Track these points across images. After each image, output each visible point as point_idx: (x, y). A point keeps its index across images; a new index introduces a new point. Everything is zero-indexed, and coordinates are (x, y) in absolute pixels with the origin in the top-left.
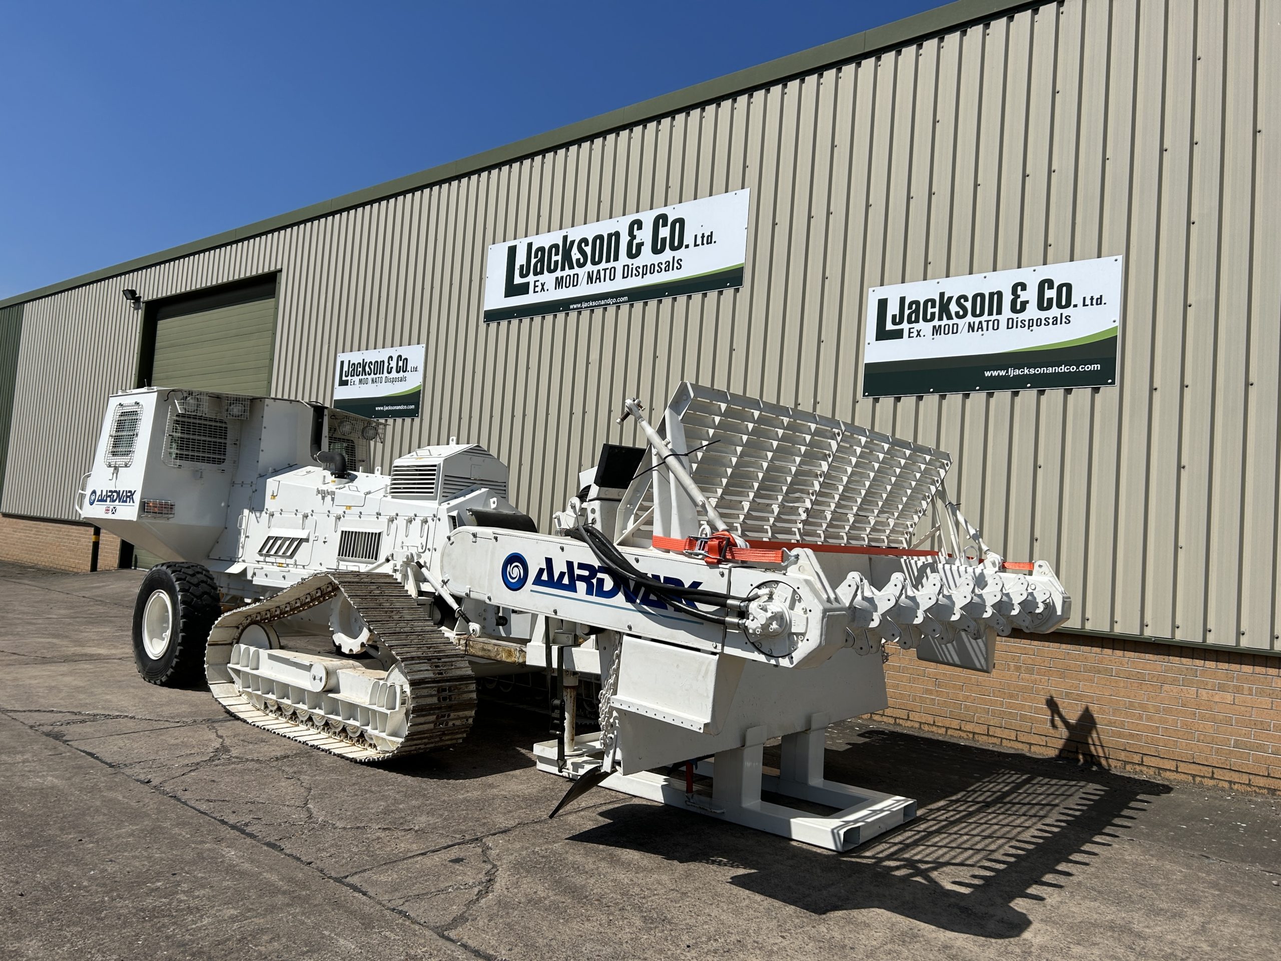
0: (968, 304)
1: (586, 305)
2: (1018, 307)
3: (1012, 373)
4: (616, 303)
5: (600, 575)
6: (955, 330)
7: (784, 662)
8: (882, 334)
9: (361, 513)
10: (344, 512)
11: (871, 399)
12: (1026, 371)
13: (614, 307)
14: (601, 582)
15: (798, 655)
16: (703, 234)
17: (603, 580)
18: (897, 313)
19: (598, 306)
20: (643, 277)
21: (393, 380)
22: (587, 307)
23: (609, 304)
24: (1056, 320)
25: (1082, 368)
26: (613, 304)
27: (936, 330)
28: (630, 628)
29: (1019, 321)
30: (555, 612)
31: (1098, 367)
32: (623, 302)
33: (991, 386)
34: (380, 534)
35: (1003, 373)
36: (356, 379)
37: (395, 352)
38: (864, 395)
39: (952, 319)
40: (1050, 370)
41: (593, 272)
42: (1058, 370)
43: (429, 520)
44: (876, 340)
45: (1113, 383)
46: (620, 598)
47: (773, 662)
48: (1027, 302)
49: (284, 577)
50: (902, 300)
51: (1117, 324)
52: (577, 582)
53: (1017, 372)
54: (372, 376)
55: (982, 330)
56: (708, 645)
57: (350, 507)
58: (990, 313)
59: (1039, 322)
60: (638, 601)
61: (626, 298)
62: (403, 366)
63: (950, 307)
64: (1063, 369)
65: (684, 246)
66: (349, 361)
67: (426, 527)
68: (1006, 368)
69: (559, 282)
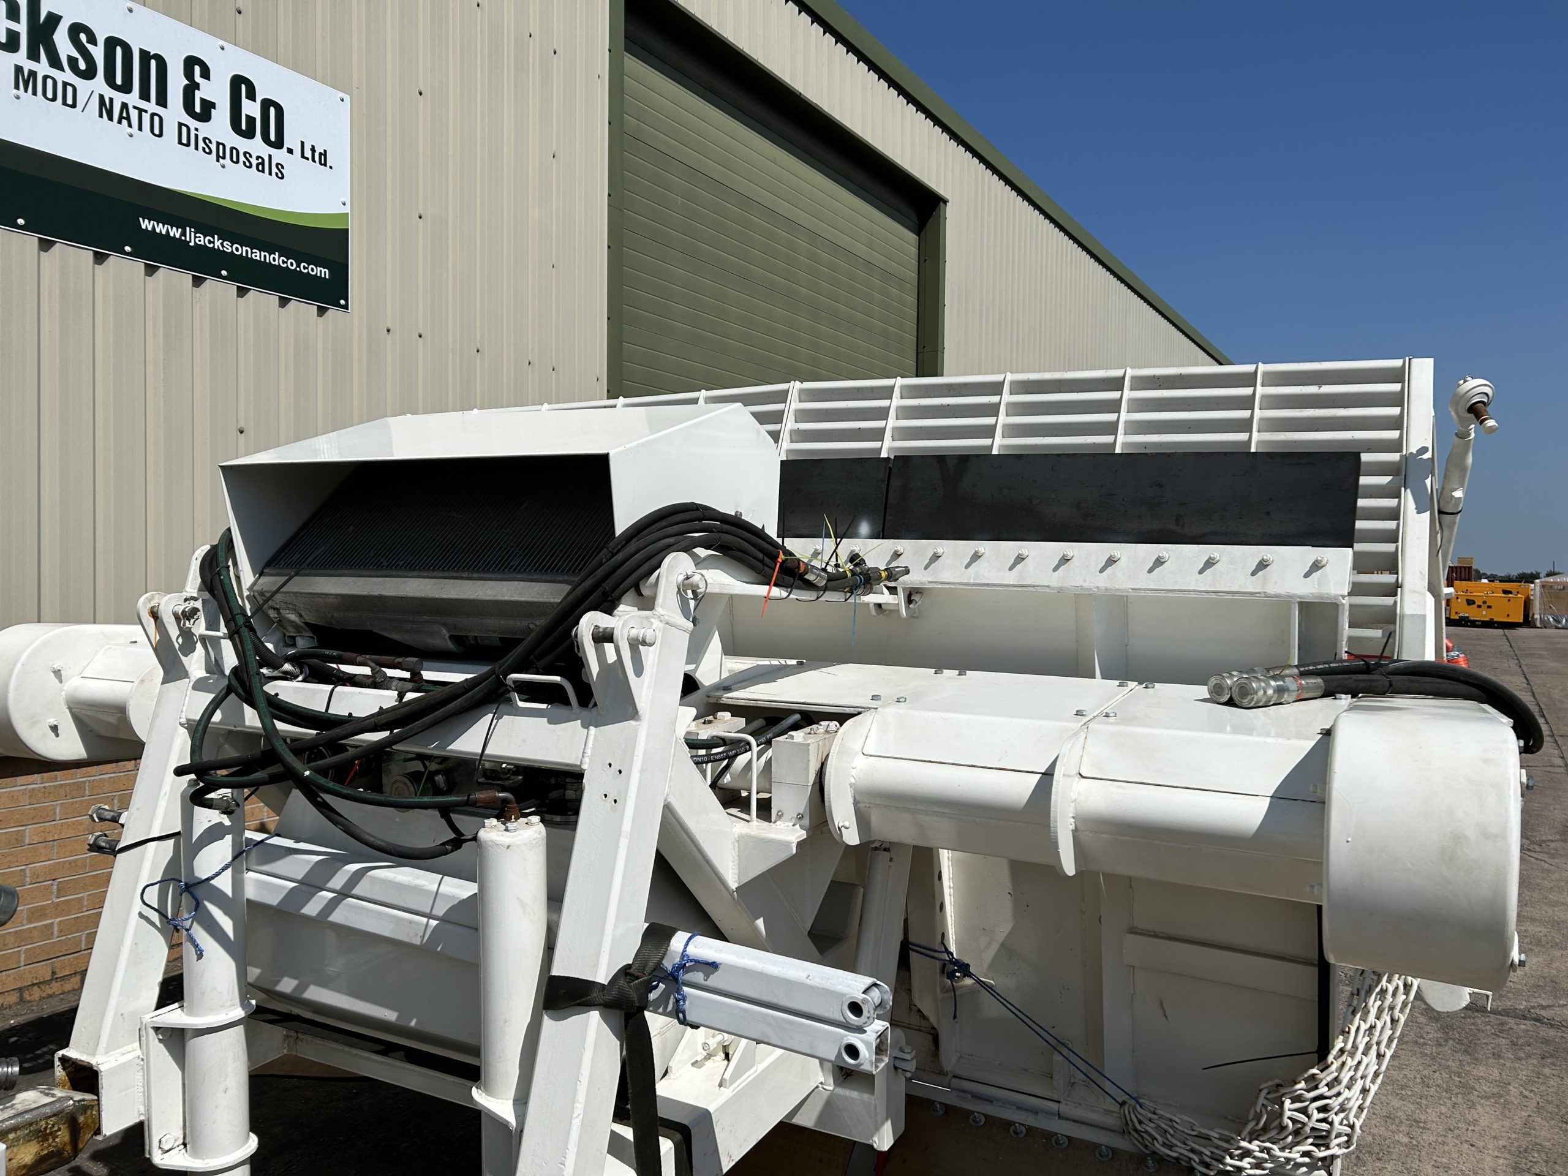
0: (98, 53)
12: (218, 244)
24: (263, 163)
25: (305, 268)
35: (175, 232)
40: (257, 255)
53: (202, 240)
55: (130, 126)
64: (276, 259)
68: (181, 225)
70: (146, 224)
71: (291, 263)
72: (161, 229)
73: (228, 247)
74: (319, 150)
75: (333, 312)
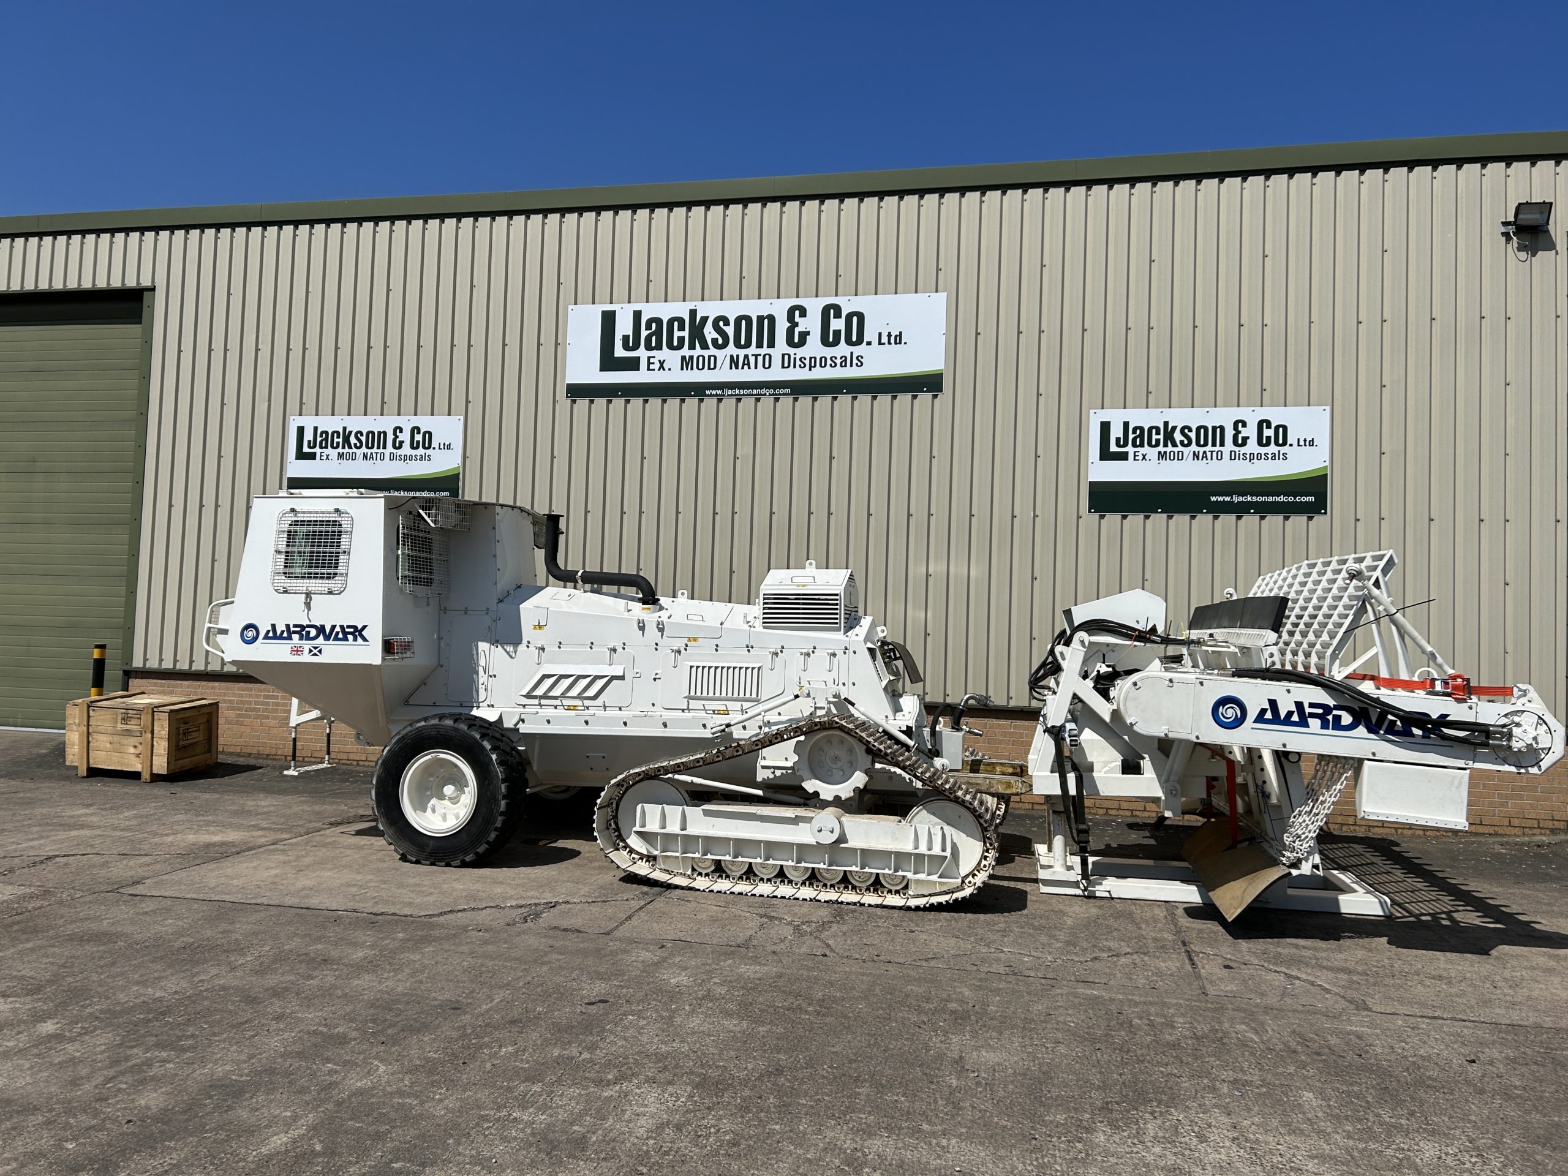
1: (730, 392)
2: (1240, 442)
3: (1237, 499)
4: (773, 395)
5: (1335, 712)
6: (1180, 457)
7: (1534, 770)
8: (1106, 455)
9: (717, 646)
10: (687, 645)
11: (1097, 516)
12: (1249, 499)
13: (772, 399)
14: (1337, 718)
15: (1544, 765)
16: (890, 333)
17: (1340, 717)
18: (1121, 436)
19: (747, 395)
20: (810, 370)
21: (406, 458)
22: (732, 395)
23: (765, 395)
26: (770, 395)
27: (1162, 456)
28: (1374, 754)
29: (1241, 453)
30: (1284, 746)
31: (1312, 499)
32: (784, 394)
33: (1218, 509)
34: (759, 668)
35: (1228, 499)
36: (333, 453)
37: (407, 422)
38: (1090, 512)
39: (1177, 446)
40: (1271, 499)
41: (738, 356)
42: (1277, 499)
43: (840, 653)
44: (1101, 460)
45: (1326, 513)
46: (1361, 731)
47: (1523, 771)
48: (1248, 438)
49: (587, 722)
50: (1126, 425)
51: (1327, 463)
52: (1309, 720)
53: (1241, 499)
54: (364, 449)
56: (1461, 763)
57: (695, 639)
58: (1214, 445)
59: (1259, 457)
60: (1382, 732)
61: (788, 391)
62: (423, 441)
63: (1175, 435)
64: (1282, 499)
65: (865, 343)
66: (316, 429)
67: (835, 660)
69: (686, 362)
70: (1213, 499)
71: (1291, 499)
72: (1221, 499)
73: (1255, 499)
74: (1308, 440)
75: (1317, 518)
